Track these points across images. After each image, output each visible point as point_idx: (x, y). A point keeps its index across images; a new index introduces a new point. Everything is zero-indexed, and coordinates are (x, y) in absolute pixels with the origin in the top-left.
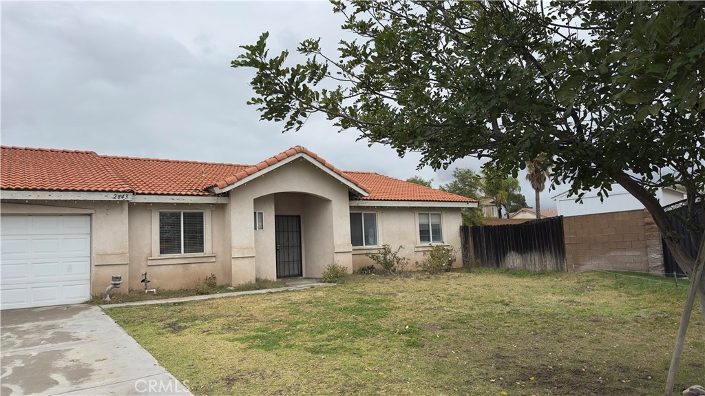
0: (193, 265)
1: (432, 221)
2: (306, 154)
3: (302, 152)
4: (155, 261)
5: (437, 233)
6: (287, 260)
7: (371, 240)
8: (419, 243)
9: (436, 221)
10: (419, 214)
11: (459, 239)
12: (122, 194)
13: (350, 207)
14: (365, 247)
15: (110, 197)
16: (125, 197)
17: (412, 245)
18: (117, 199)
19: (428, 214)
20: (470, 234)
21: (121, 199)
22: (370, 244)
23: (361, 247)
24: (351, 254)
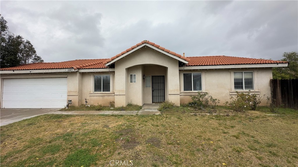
0: (106, 96)
1: (244, 76)
2: (148, 43)
3: (145, 43)
4: (92, 94)
5: (249, 84)
6: (157, 95)
7: (198, 87)
8: (233, 90)
9: (248, 76)
10: (234, 73)
11: (270, 88)
12: (70, 69)
13: (179, 70)
14: (193, 91)
15: (67, 70)
16: (72, 70)
17: (228, 91)
18: (69, 71)
19: (242, 72)
20: (278, 85)
21: (70, 71)
22: (197, 90)
23: (191, 91)
24: (179, 95)
